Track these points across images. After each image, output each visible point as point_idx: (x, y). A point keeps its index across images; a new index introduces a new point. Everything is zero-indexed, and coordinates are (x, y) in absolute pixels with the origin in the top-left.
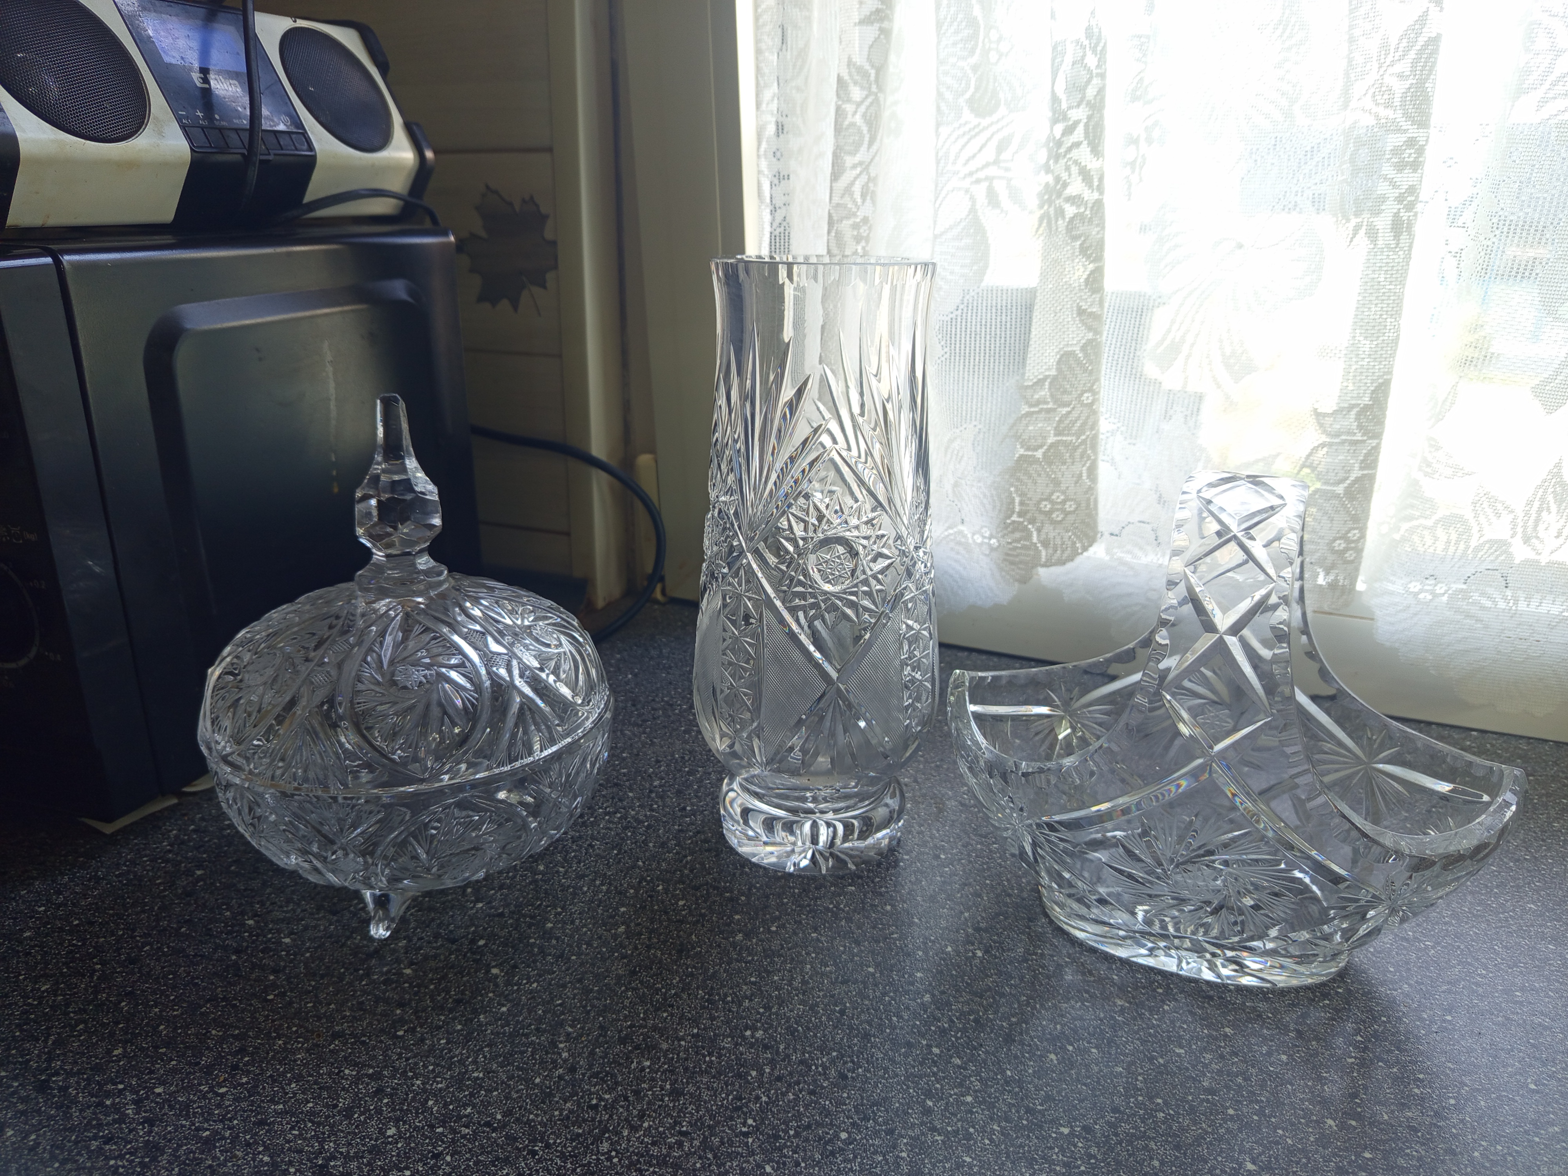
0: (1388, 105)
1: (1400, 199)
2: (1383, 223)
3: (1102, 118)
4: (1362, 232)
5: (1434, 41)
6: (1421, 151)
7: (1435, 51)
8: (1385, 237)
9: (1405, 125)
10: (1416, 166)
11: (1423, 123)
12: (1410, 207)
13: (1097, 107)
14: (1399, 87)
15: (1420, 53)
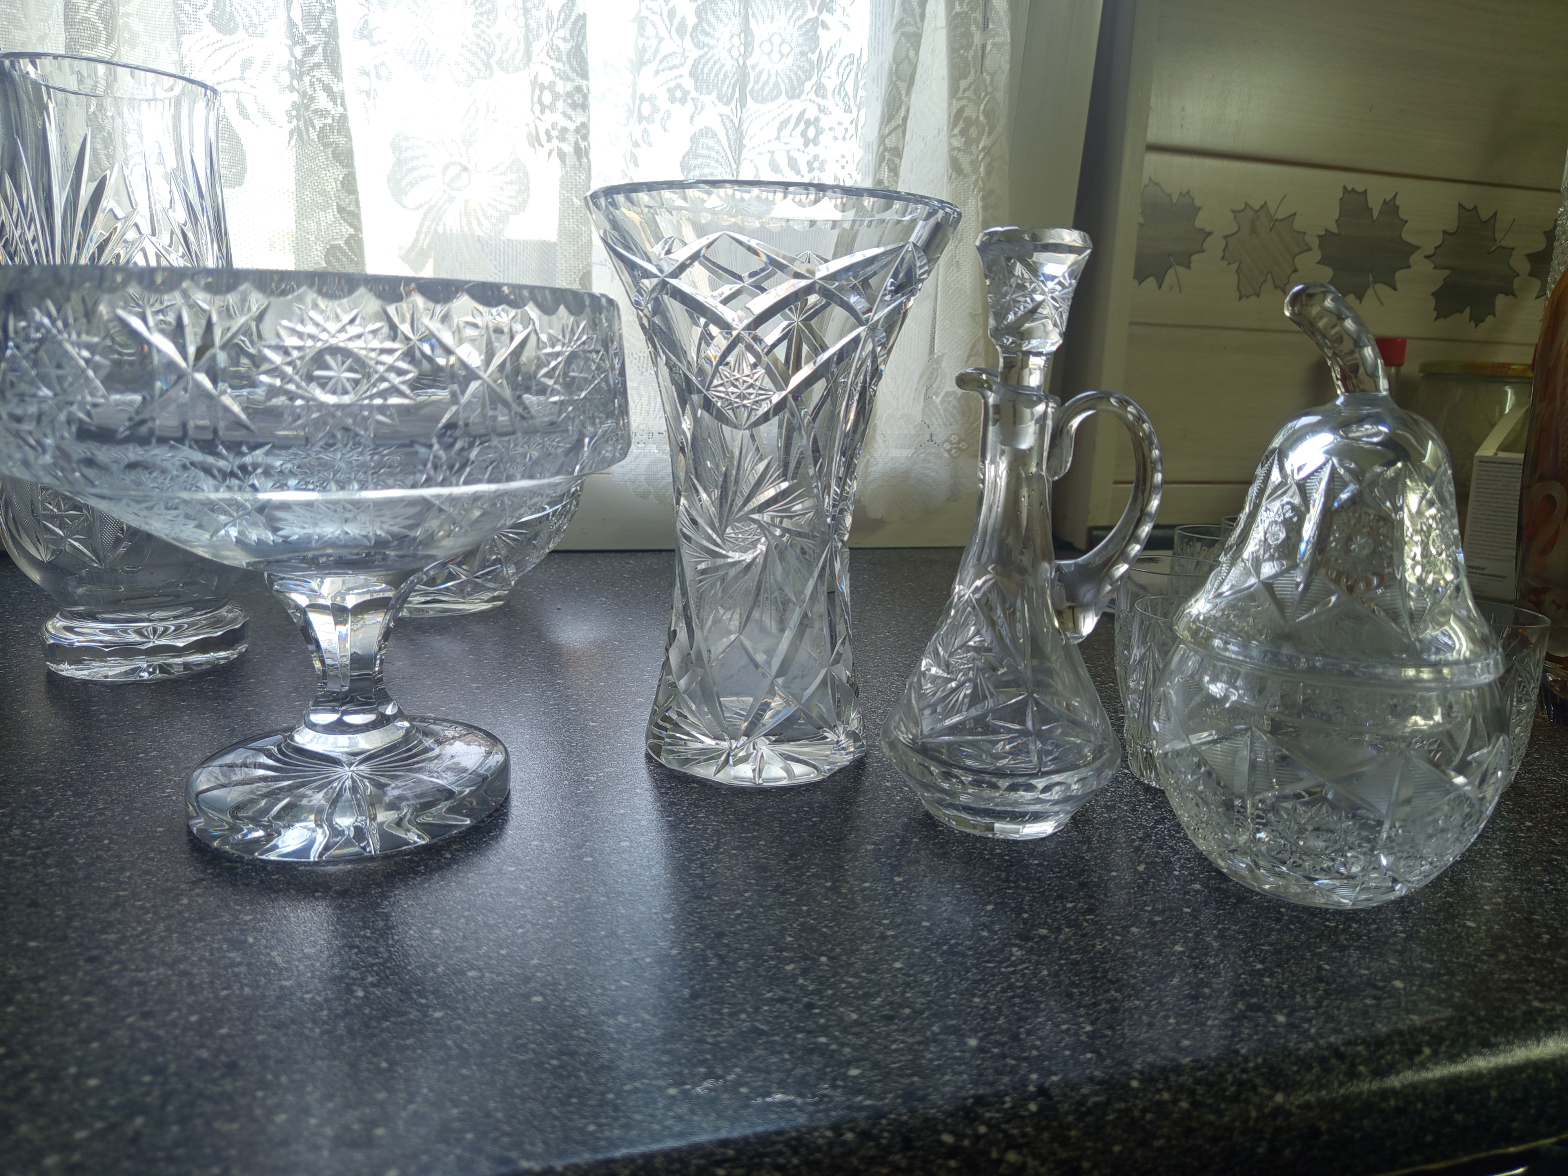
0: (558, 60)
1: (577, 131)
2: (568, 148)
3: (337, 44)
4: (555, 153)
5: (582, 17)
6: (585, 97)
7: (584, 25)
8: (571, 160)
9: (573, 75)
10: (584, 107)
11: (584, 75)
12: (585, 138)
13: (332, 33)
14: (565, 47)
15: (575, 24)
